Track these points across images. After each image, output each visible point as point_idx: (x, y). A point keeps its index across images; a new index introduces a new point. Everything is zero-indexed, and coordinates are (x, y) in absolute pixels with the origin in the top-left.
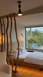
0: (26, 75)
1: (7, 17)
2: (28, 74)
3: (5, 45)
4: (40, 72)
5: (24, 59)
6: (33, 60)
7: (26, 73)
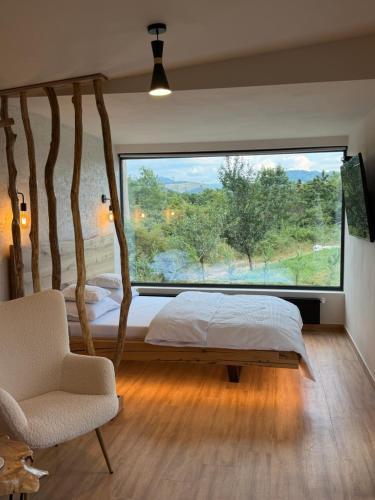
0: (163, 407)
1: (51, 91)
2: (173, 404)
3: (35, 256)
4: (228, 387)
5: (145, 330)
6: (197, 327)
7: (161, 402)
